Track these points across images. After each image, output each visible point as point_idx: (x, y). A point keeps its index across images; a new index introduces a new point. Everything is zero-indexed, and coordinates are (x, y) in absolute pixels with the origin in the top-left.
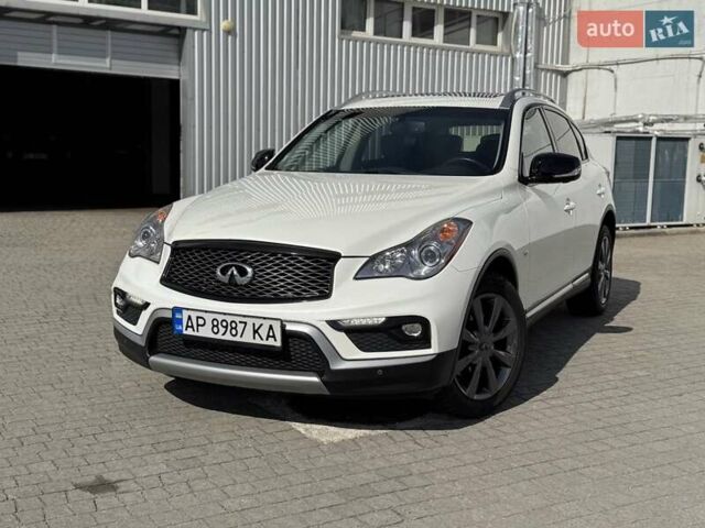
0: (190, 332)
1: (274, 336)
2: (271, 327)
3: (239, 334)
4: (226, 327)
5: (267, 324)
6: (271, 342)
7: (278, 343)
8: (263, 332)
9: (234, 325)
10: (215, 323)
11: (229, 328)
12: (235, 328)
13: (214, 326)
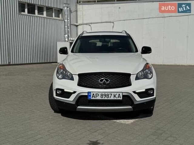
0: (93, 98)
1: (120, 97)
2: (119, 94)
3: (109, 97)
4: (105, 96)
5: (118, 94)
6: (119, 98)
7: (121, 99)
8: (117, 96)
9: (108, 95)
10: (102, 95)
11: (106, 96)
12: (108, 96)
13: (101, 96)
